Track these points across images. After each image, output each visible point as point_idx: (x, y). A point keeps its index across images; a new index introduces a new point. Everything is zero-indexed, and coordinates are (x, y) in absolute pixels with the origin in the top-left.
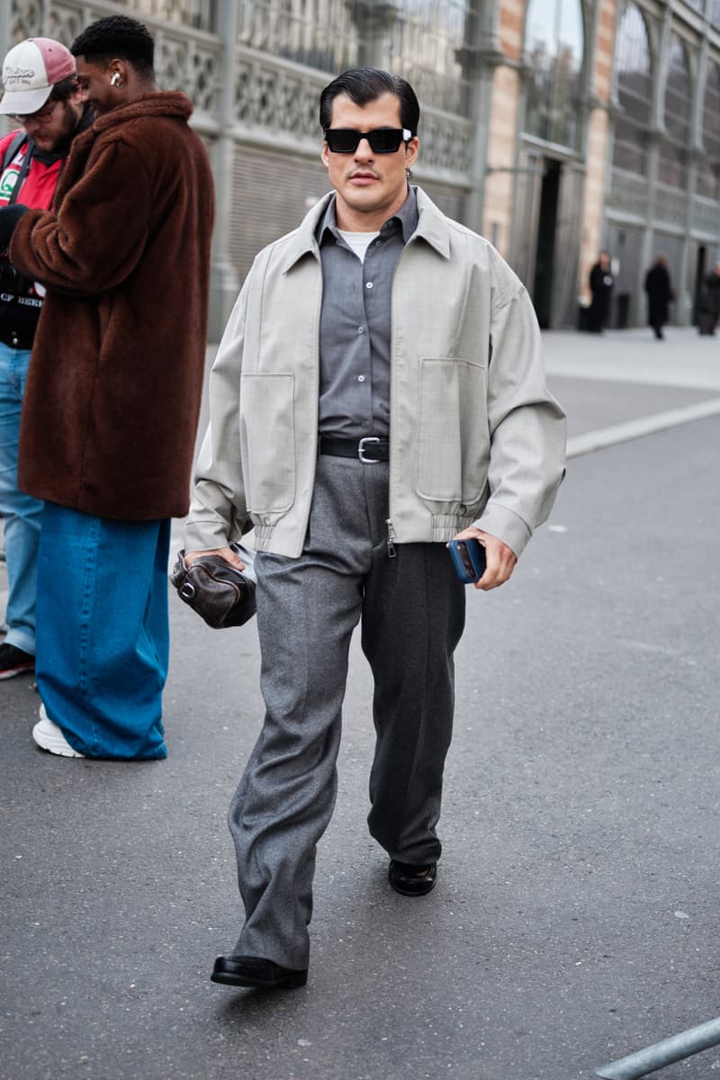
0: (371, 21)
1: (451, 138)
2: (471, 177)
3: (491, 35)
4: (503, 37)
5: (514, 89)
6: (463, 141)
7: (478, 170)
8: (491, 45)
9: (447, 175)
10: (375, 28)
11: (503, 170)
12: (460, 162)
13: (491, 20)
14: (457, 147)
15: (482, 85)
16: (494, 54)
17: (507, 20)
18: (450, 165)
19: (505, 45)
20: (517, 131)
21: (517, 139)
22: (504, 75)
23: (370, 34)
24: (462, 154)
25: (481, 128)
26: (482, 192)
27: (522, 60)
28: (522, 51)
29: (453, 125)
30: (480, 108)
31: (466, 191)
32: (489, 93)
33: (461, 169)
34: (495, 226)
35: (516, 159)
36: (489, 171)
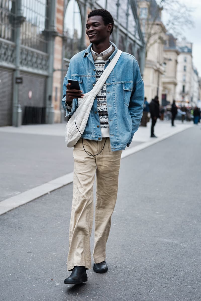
0: (16, 22)
1: (42, 59)
2: (48, 72)
3: (54, 26)
4: (57, 27)
5: (61, 44)
6: (46, 60)
7: (51, 70)
8: (54, 29)
9: (40, 72)
10: (17, 24)
11: (58, 70)
12: (45, 67)
13: (53, 21)
14: (44, 63)
15: (51, 42)
16: (55, 32)
17: (59, 21)
18: (42, 68)
19: (58, 29)
20: (62, 57)
21: (62, 60)
22: (58, 39)
23: (16, 26)
24: (45, 65)
25: (51, 57)
26: (52, 77)
27: (63, 34)
28: (63, 31)
29: (42, 55)
30: (51, 50)
31: (47, 77)
32: (53, 45)
33: (45, 70)
34: (56, 88)
35: (62, 67)
36: (54, 70)
